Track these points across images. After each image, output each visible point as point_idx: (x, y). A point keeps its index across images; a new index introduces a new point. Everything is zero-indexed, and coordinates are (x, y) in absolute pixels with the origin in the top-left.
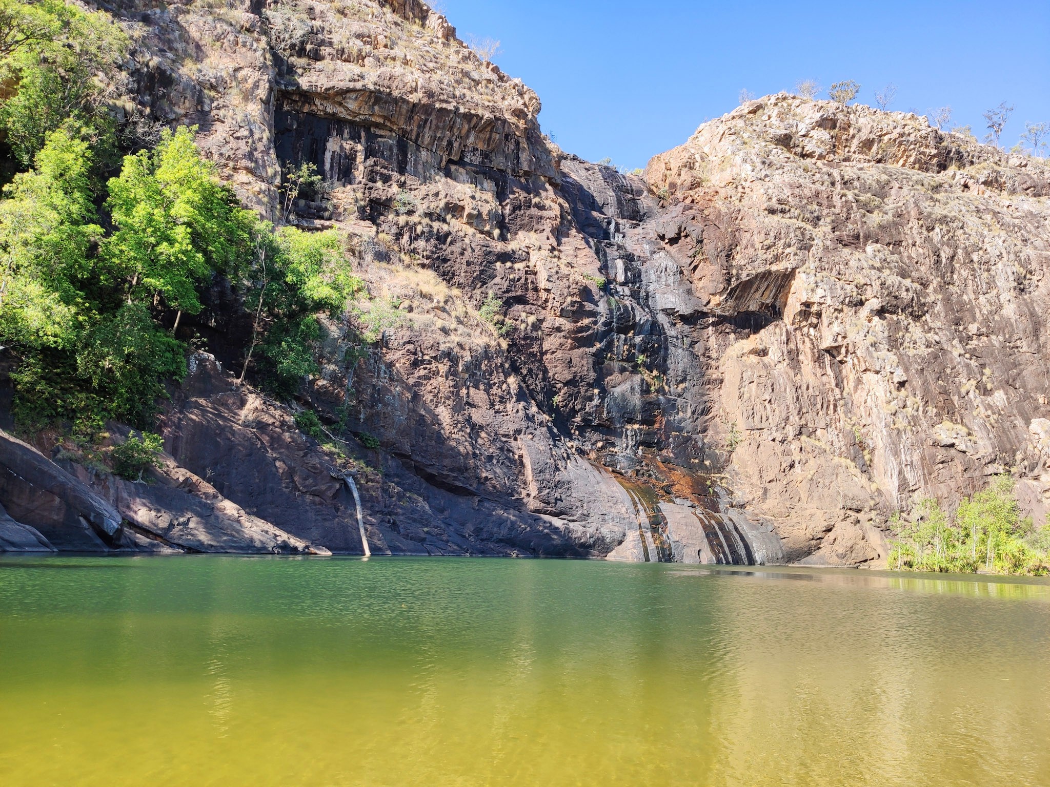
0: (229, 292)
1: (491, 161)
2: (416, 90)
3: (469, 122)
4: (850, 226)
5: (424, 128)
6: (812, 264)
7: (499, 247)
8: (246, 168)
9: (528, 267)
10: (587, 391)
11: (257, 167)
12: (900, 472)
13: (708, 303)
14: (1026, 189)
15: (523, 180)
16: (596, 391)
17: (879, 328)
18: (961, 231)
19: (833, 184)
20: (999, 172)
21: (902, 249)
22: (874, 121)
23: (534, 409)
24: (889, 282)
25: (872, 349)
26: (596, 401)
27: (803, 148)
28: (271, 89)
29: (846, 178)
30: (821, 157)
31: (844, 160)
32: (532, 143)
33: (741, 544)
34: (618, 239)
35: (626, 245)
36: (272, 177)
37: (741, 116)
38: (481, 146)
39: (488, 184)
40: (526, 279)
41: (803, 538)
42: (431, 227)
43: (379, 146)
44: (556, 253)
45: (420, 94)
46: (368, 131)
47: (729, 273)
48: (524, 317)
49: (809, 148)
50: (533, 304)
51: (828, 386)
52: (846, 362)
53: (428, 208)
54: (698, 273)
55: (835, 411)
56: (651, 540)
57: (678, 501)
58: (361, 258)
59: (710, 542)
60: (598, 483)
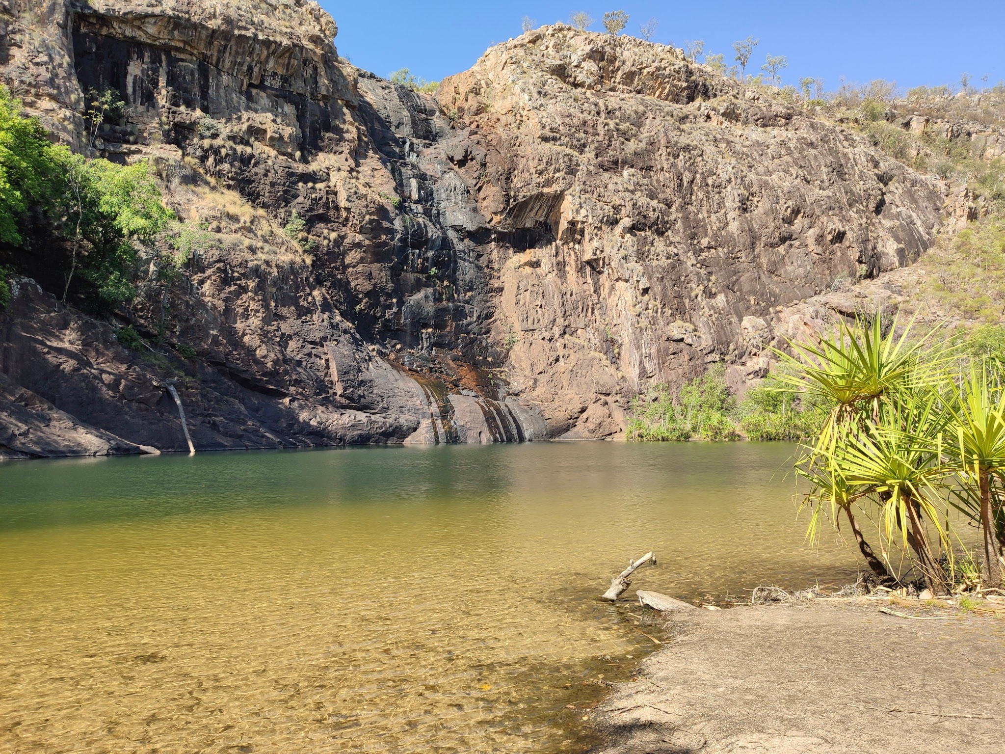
0: (41, 216)
1: (290, 86)
2: (214, 16)
3: (268, 48)
4: (611, 153)
5: (224, 53)
6: (577, 187)
7: (300, 168)
8: (49, 95)
9: (329, 187)
10: (386, 300)
11: (60, 93)
12: (641, 362)
13: (491, 220)
14: (757, 120)
15: (321, 104)
16: (394, 300)
17: (629, 243)
18: (700, 158)
19: (598, 113)
20: (735, 105)
21: (652, 173)
22: (636, 55)
23: (338, 318)
24: (639, 203)
25: (623, 261)
26: (395, 310)
27: (575, 78)
28: (67, 14)
29: (610, 108)
30: (590, 87)
31: (611, 90)
32: (329, 67)
33: (514, 425)
34: (412, 158)
35: (420, 165)
36: (75, 103)
37: (522, 45)
38: (280, 71)
39: (289, 109)
40: (327, 199)
41: (563, 418)
42: (235, 150)
43: (181, 71)
44: (354, 174)
45: (219, 21)
46: (168, 54)
47: (507, 195)
48: (328, 235)
49: (580, 79)
50: (335, 222)
51: (587, 293)
52: (603, 272)
53: (231, 131)
54: (482, 194)
55: (593, 313)
56: (441, 426)
57: (464, 392)
58: (169, 181)
59: (489, 425)
60: (396, 380)
